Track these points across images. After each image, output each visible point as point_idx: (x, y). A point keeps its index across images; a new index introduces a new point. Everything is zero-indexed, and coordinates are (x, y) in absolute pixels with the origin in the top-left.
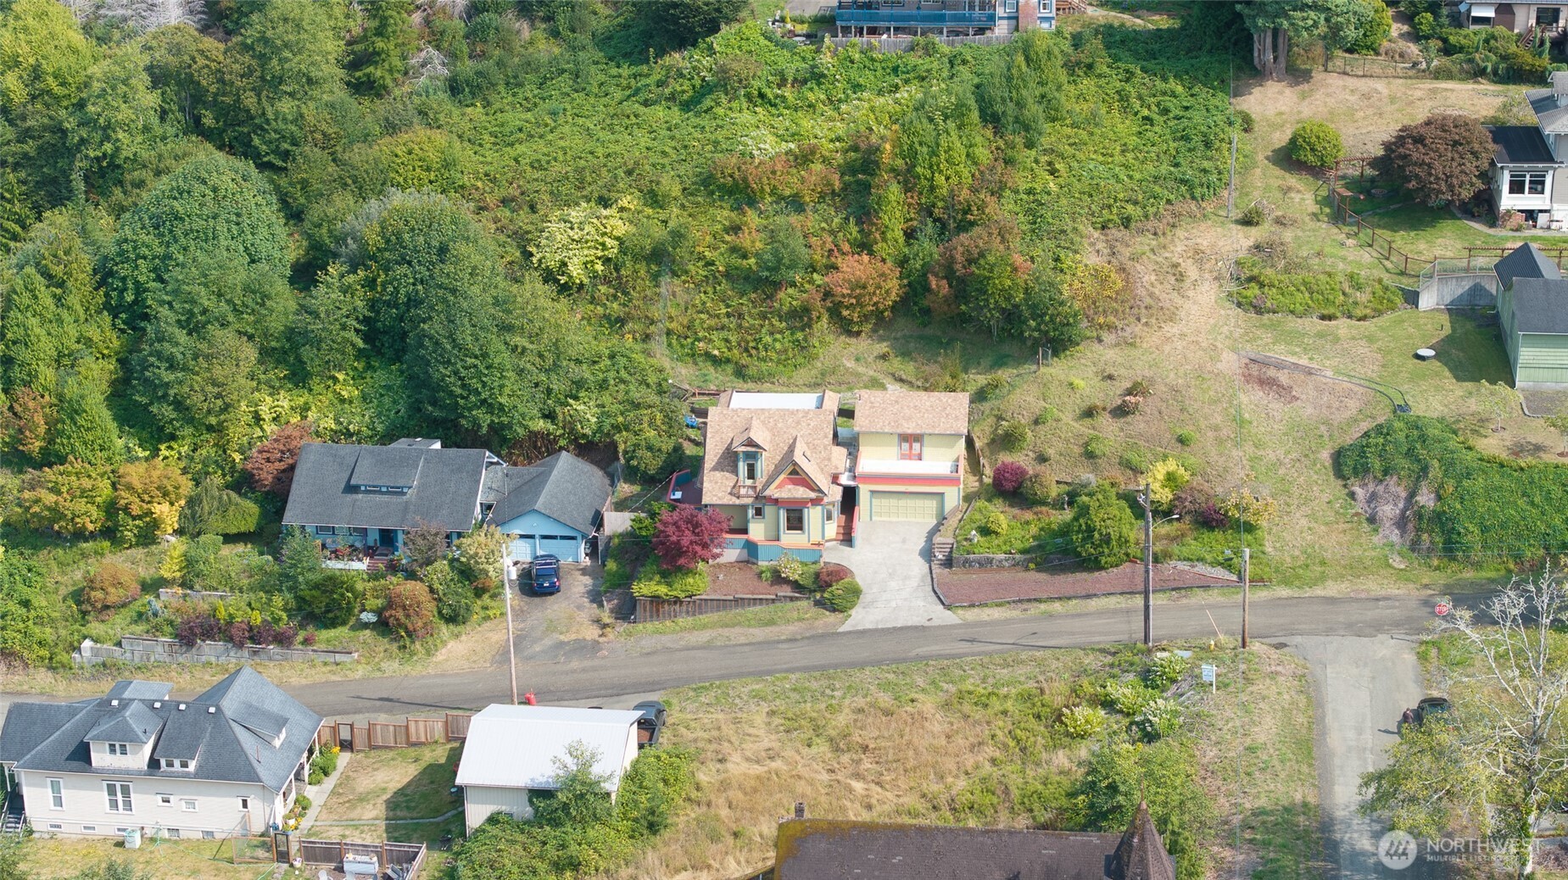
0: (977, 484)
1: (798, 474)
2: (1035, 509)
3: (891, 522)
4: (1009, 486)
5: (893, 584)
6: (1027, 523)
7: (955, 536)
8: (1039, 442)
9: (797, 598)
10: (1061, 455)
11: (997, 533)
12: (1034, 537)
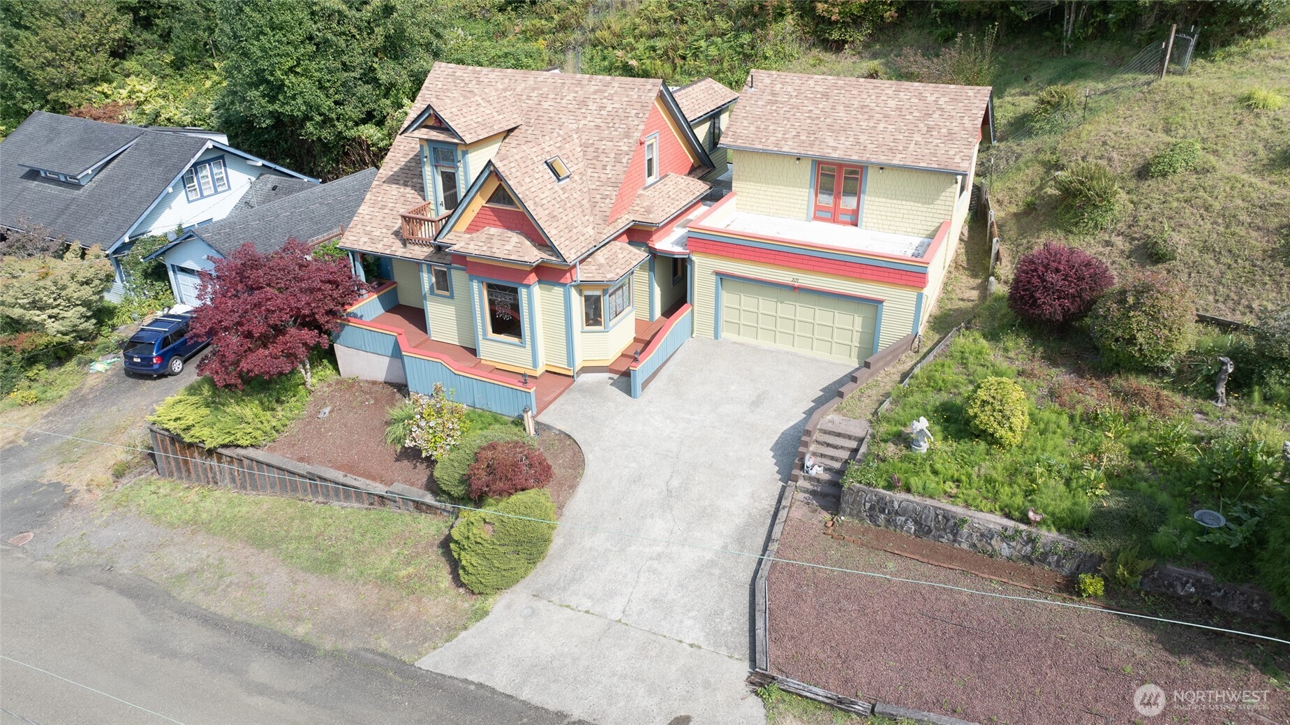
0: (974, 294)
1: (510, 201)
2: (1118, 382)
3: (756, 349)
4: (1052, 307)
5: (658, 527)
6: (1092, 420)
7: (876, 418)
8: (1144, 216)
9: (429, 508)
10: (1206, 249)
11: (992, 440)
12: (1112, 477)
